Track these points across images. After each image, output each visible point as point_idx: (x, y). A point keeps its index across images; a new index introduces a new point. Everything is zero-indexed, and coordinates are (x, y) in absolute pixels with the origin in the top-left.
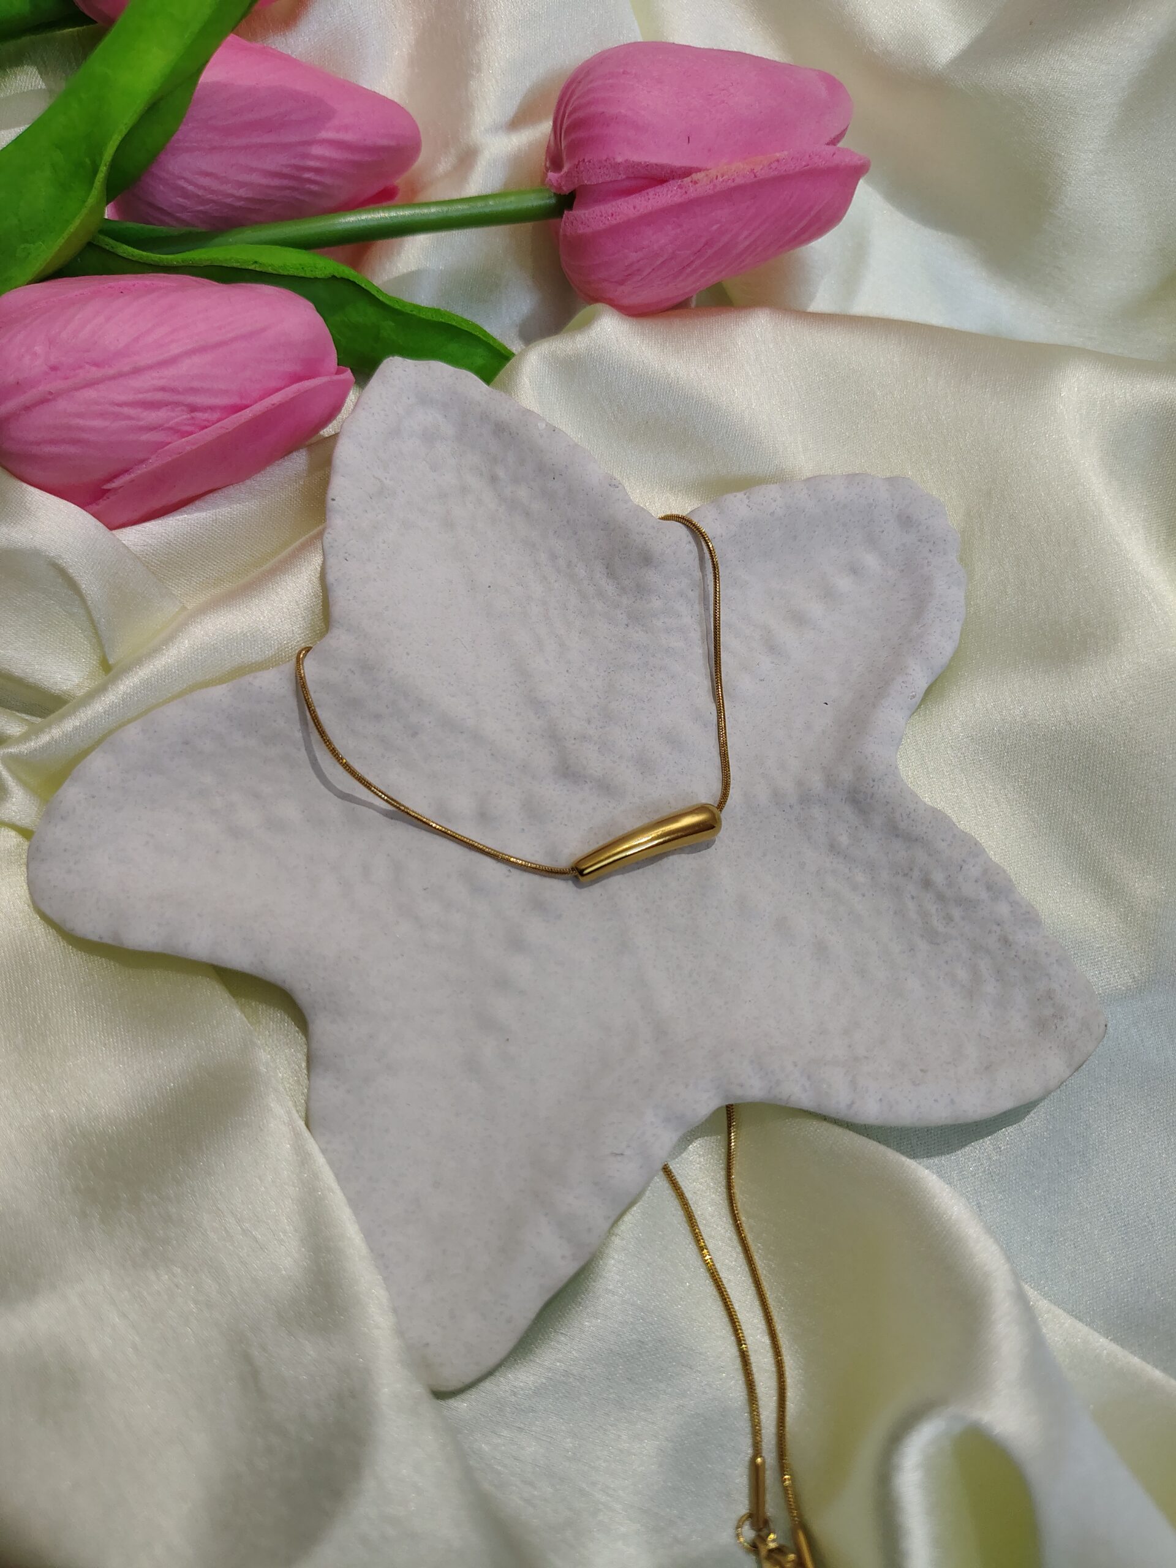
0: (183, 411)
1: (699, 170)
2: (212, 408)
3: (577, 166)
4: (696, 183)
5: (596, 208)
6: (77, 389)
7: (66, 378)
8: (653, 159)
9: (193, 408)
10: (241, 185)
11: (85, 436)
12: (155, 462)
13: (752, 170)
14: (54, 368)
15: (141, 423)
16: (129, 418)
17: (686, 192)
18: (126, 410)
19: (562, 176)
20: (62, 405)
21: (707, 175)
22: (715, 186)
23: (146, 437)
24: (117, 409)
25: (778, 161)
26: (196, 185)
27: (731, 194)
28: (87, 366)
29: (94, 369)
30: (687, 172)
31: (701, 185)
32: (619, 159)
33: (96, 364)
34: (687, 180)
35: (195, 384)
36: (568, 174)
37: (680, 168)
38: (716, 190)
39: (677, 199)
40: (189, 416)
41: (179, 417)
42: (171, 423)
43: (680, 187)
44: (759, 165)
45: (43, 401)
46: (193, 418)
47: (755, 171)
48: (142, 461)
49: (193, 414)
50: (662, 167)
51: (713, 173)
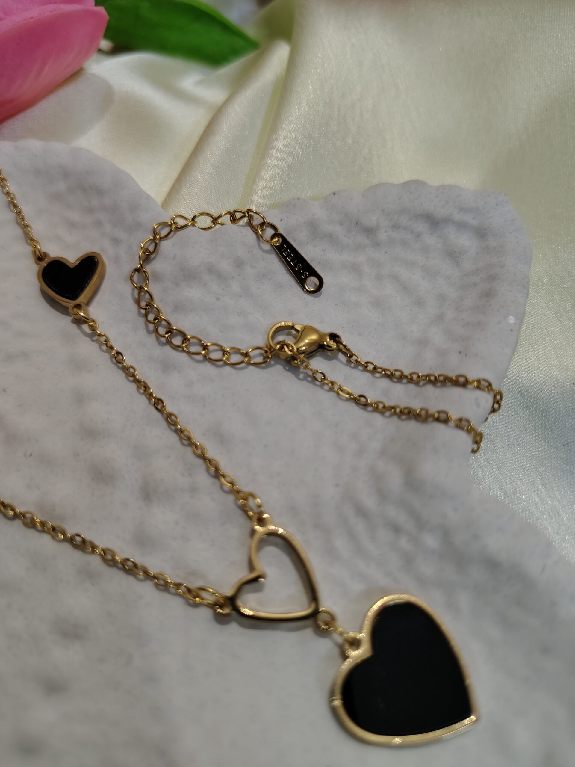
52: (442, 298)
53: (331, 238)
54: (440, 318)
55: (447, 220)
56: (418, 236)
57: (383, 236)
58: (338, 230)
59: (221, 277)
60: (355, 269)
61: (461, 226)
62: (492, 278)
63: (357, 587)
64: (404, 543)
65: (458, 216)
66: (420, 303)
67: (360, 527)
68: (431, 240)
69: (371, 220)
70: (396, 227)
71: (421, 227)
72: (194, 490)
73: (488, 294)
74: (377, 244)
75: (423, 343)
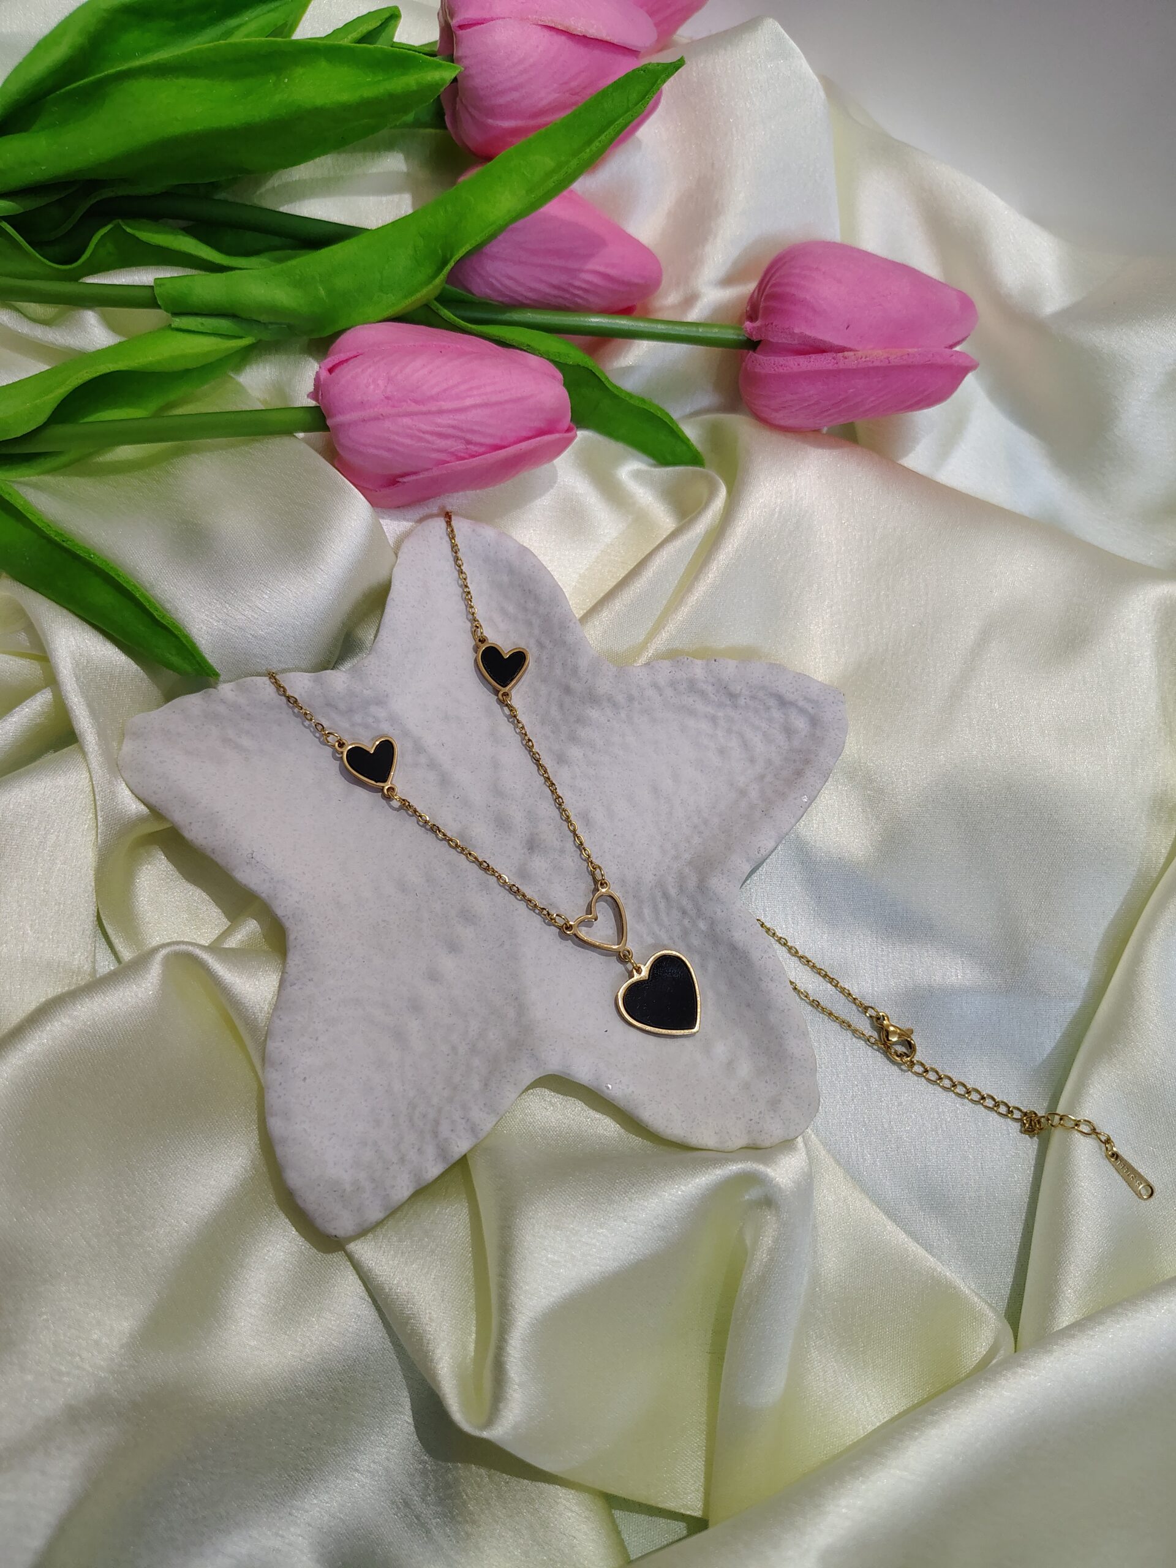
0: (461, 443)
1: (850, 350)
2: (481, 445)
3: (766, 326)
4: (846, 358)
5: (772, 358)
6: (399, 415)
7: (393, 406)
8: (820, 336)
9: (469, 442)
10: (532, 290)
11: (396, 447)
12: (435, 472)
13: (888, 358)
14: (387, 398)
15: (434, 447)
16: (428, 442)
17: (837, 363)
18: (427, 437)
19: (754, 328)
20: (387, 424)
21: (855, 355)
22: (859, 363)
23: (435, 455)
24: (422, 435)
25: (908, 354)
26: (502, 284)
27: (868, 372)
28: (409, 401)
29: (413, 404)
30: (842, 350)
31: (849, 360)
32: (797, 331)
33: (416, 402)
34: (840, 354)
35: (475, 428)
36: (759, 328)
37: (838, 346)
38: (859, 366)
39: (830, 367)
40: (465, 447)
41: (459, 446)
42: (453, 450)
43: (834, 358)
44: (895, 355)
45: (376, 419)
46: (467, 449)
47: (890, 359)
48: (427, 470)
49: (468, 446)
50: (825, 342)
51: (860, 354)
52: (769, 762)
53: (703, 694)
54: (762, 777)
55: (792, 704)
56: (768, 708)
57: (742, 701)
58: (710, 689)
59: (615, 705)
60: (714, 720)
61: (802, 711)
62: (807, 762)
63: (650, 940)
64: (686, 922)
65: (801, 703)
66: (752, 760)
67: (662, 905)
68: (776, 714)
69: (736, 688)
70: (753, 698)
71: (772, 702)
72: (562, 851)
73: (799, 773)
74: (735, 707)
75: (743, 793)
